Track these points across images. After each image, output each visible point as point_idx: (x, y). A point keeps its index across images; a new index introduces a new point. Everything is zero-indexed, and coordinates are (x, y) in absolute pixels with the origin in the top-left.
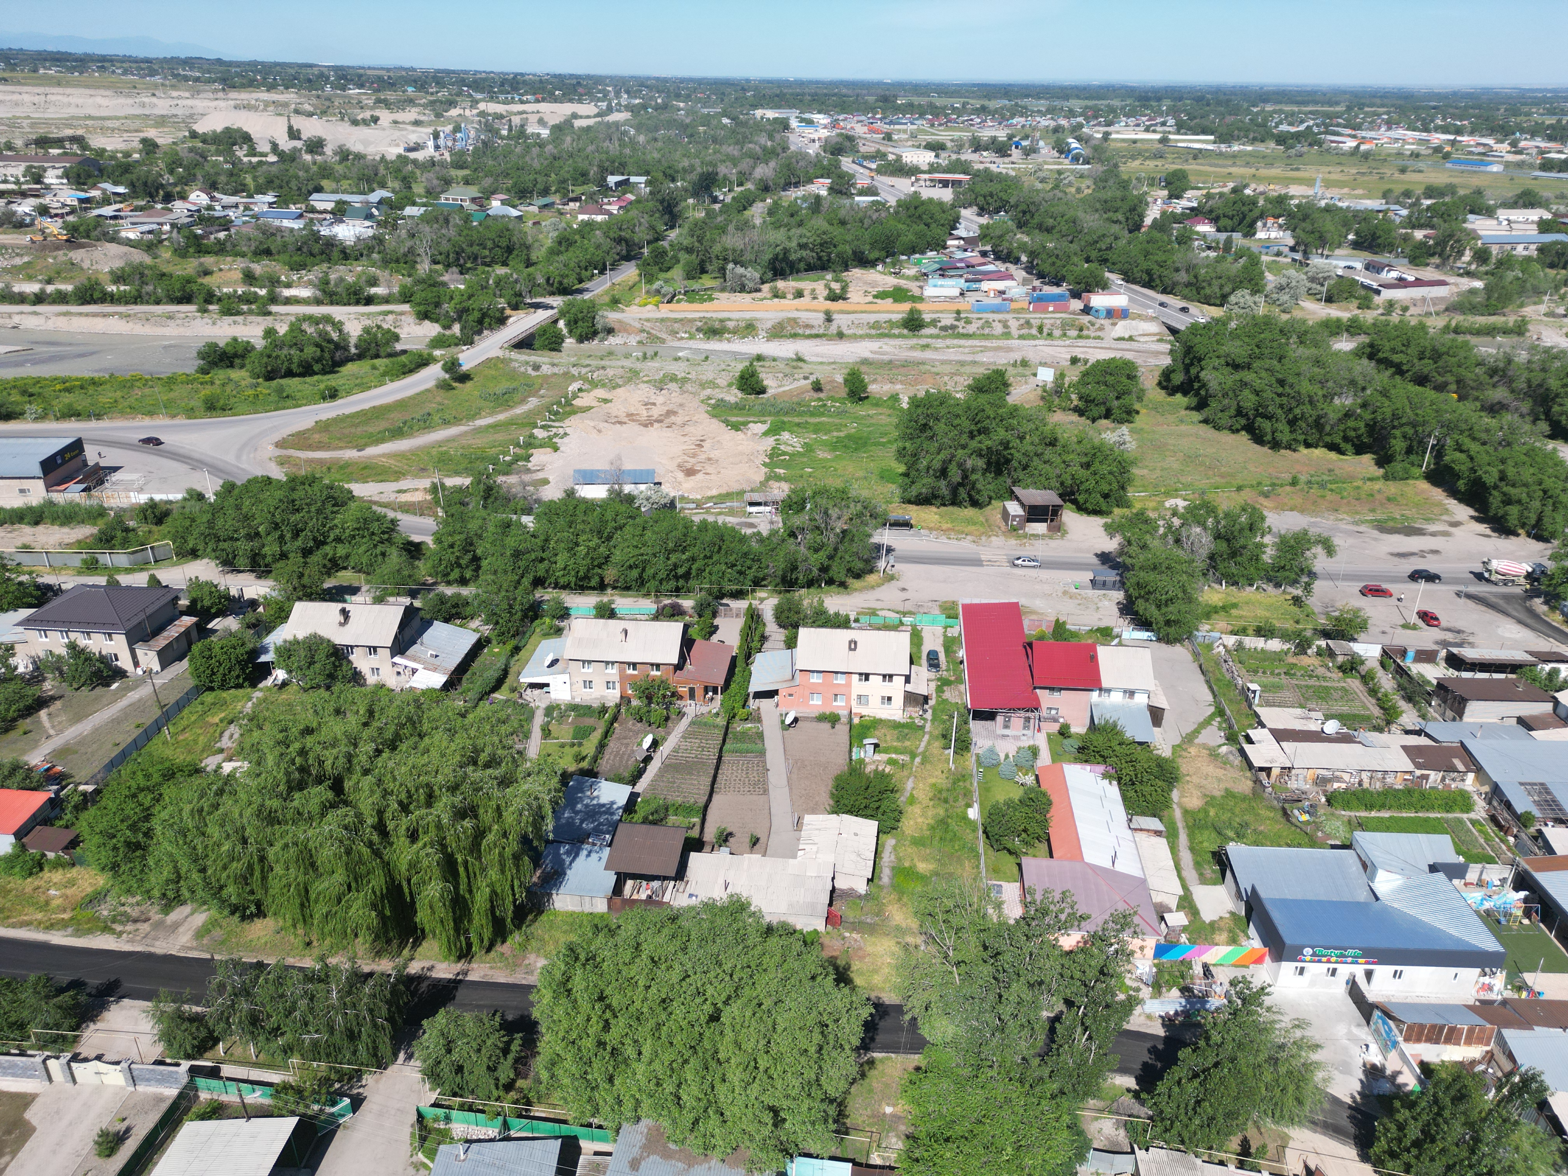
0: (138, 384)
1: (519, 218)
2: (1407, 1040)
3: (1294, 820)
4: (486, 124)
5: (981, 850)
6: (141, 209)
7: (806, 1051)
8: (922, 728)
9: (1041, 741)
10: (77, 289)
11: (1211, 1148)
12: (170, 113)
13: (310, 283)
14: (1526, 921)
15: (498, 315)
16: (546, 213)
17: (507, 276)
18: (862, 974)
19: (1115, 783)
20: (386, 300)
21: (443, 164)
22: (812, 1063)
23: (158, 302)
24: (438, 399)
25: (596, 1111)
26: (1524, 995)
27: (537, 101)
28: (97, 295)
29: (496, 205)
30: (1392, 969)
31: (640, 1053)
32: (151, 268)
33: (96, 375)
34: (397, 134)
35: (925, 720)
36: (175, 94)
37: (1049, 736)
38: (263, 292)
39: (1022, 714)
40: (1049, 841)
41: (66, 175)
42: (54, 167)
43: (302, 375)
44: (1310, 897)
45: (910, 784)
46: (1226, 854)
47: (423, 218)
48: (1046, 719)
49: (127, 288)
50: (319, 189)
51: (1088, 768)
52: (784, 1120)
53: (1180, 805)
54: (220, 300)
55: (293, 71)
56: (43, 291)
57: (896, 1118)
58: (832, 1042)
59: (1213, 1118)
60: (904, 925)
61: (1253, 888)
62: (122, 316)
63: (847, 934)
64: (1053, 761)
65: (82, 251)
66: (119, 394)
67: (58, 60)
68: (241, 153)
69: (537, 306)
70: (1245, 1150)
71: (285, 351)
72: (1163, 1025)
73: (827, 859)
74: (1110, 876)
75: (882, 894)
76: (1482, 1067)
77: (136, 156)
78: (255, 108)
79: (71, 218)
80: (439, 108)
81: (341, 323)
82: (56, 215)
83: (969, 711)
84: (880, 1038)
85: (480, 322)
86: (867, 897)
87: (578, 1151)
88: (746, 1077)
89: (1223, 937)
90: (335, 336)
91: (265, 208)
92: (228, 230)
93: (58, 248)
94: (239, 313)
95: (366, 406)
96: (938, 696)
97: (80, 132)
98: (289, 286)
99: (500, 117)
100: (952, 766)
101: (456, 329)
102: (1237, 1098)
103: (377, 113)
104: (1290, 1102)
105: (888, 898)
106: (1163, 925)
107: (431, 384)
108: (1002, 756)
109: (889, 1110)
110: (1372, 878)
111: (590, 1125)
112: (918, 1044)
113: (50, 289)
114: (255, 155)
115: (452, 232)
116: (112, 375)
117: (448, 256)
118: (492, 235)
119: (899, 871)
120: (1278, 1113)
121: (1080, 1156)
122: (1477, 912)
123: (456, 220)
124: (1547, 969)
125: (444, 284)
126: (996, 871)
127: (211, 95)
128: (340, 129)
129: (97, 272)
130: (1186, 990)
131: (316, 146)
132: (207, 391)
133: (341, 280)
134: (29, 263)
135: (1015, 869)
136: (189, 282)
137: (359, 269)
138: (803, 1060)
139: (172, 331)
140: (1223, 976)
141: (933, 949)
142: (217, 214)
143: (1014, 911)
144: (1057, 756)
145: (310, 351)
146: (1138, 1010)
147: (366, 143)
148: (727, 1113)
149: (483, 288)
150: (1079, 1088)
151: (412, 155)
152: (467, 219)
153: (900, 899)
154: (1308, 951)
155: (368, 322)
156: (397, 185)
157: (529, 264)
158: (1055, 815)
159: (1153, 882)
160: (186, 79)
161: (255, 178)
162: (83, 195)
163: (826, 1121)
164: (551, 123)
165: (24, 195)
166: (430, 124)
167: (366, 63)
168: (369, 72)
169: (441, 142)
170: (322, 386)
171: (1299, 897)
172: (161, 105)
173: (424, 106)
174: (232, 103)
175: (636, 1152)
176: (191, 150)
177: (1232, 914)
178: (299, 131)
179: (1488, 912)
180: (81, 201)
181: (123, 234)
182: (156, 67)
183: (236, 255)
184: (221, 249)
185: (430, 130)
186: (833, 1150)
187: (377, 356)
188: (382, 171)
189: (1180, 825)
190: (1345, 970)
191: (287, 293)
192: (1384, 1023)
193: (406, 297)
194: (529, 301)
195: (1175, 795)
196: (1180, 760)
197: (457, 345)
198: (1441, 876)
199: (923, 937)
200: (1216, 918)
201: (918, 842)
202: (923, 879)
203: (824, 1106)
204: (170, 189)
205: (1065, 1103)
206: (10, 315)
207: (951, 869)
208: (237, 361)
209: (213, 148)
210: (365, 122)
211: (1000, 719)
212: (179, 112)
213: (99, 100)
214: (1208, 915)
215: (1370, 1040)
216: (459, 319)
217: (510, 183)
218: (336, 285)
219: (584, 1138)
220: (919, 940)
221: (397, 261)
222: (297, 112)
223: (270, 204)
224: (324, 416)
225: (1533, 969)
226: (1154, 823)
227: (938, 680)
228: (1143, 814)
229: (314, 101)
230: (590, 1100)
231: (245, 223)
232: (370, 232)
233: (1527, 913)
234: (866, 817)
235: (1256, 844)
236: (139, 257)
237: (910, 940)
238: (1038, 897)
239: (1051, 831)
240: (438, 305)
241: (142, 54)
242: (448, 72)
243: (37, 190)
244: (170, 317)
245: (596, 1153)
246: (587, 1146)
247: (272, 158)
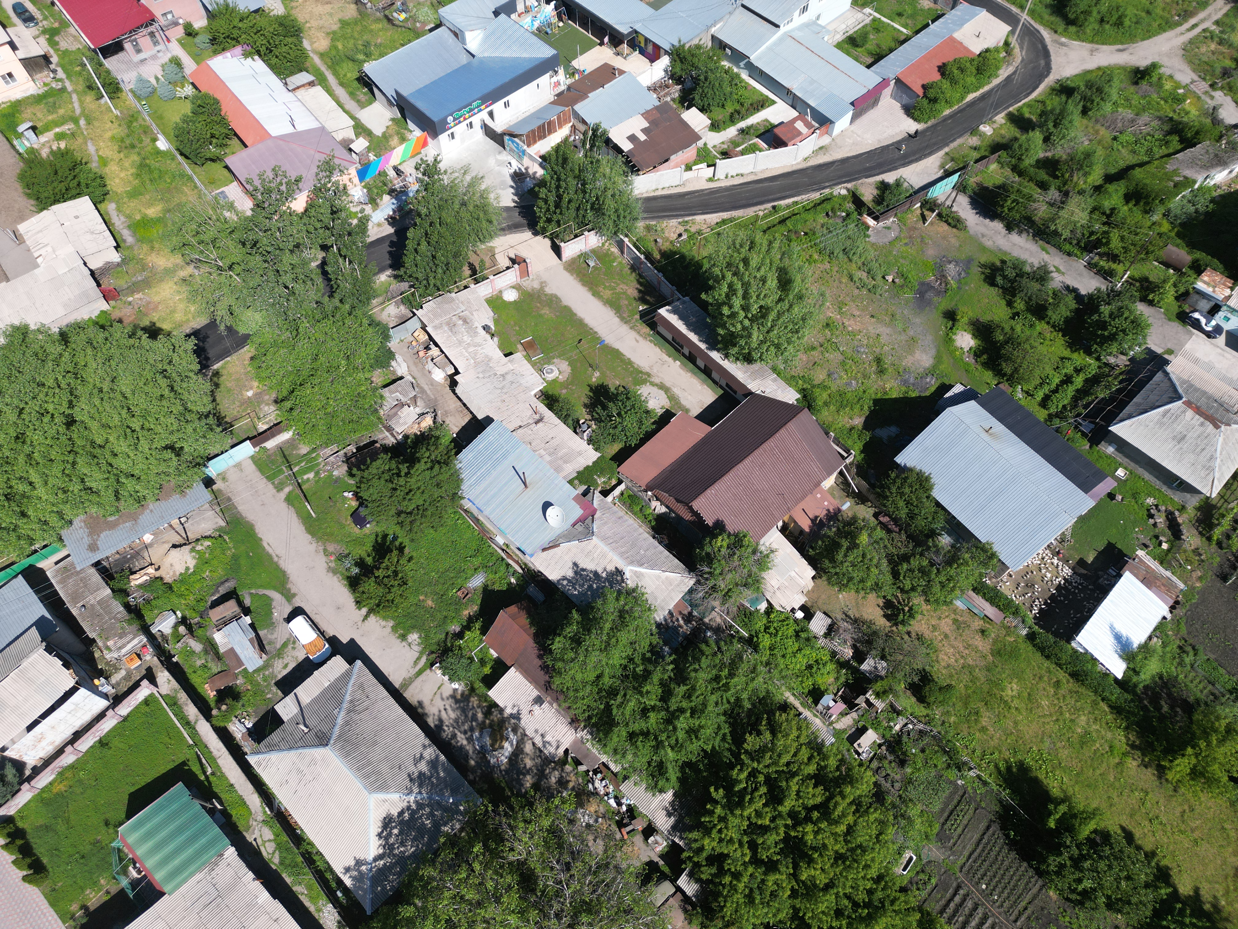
2: (529, 146)
3: (396, 22)
5: (190, 172)
7: (162, 396)
8: (63, 90)
9: (176, 50)
11: (456, 282)
14: (561, 24)
18: (164, 320)
19: (256, 57)
22: (173, 401)
25: (31, 540)
26: (577, 77)
30: (501, 103)
31: (31, 484)
35: (60, 80)
37: (179, 41)
39: (144, 31)
40: (236, 135)
44: (434, 78)
45: (91, 148)
46: (366, 75)
48: (168, 26)
51: (228, 54)
52: (182, 448)
53: (315, 52)
57: (258, 395)
58: (178, 379)
59: (448, 264)
60: (170, 265)
61: (396, 92)
63: (130, 299)
64: (197, 63)
70: (474, 272)
72: (389, 224)
73: (67, 251)
74: (297, 137)
75: (136, 252)
76: (572, 138)
83: (94, 51)
84: (211, 353)
86: (125, 261)
87: (42, 572)
88: (131, 441)
89: (395, 141)
96: (57, 50)
100: (116, 112)
102: (454, 242)
104: (484, 224)
105: (142, 252)
106: (353, 154)
108: (153, 81)
109: (250, 394)
110: (464, 42)
111: (36, 551)
112: (242, 341)
119: (136, 226)
120: (482, 237)
121: (387, 337)
122: (533, 33)
124: (583, 52)
126: (212, 182)
130: (392, 192)
135: (226, 172)
138: (164, 403)
140: (408, 169)
141: (205, 269)
143: (245, 205)
144: (197, 57)
146: (370, 225)
148: (136, 472)
150: (362, 298)
153: (152, 248)
154: (450, 119)
158: (226, 109)
159: (330, 126)
163: (212, 430)
171: (428, 82)
175: (87, 541)
177: (393, 120)
179: (538, 29)
186: (230, 442)
189: (323, 68)
190: (476, 120)
192: (513, 142)
195: (306, 44)
196: (293, 12)
198: (503, 16)
199: (192, 266)
200: (384, 129)
201: (134, 194)
202: (159, 220)
203: (204, 421)
205: (359, 313)
207: (176, 200)
211: (127, 46)
214: (378, 130)
215: (510, 158)
219: (38, 561)
220: (190, 269)
225: (575, 57)
226: (304, 77)
227: (44, 32)
228: (292, 73)
230: (19, 538)
233: (560, 19)
234: (74, 197)
235: (382, 55)
237: (183, 273)
238: (257, 183)
239: (233, 125)
245: (57, 563)
246: (47, 564)
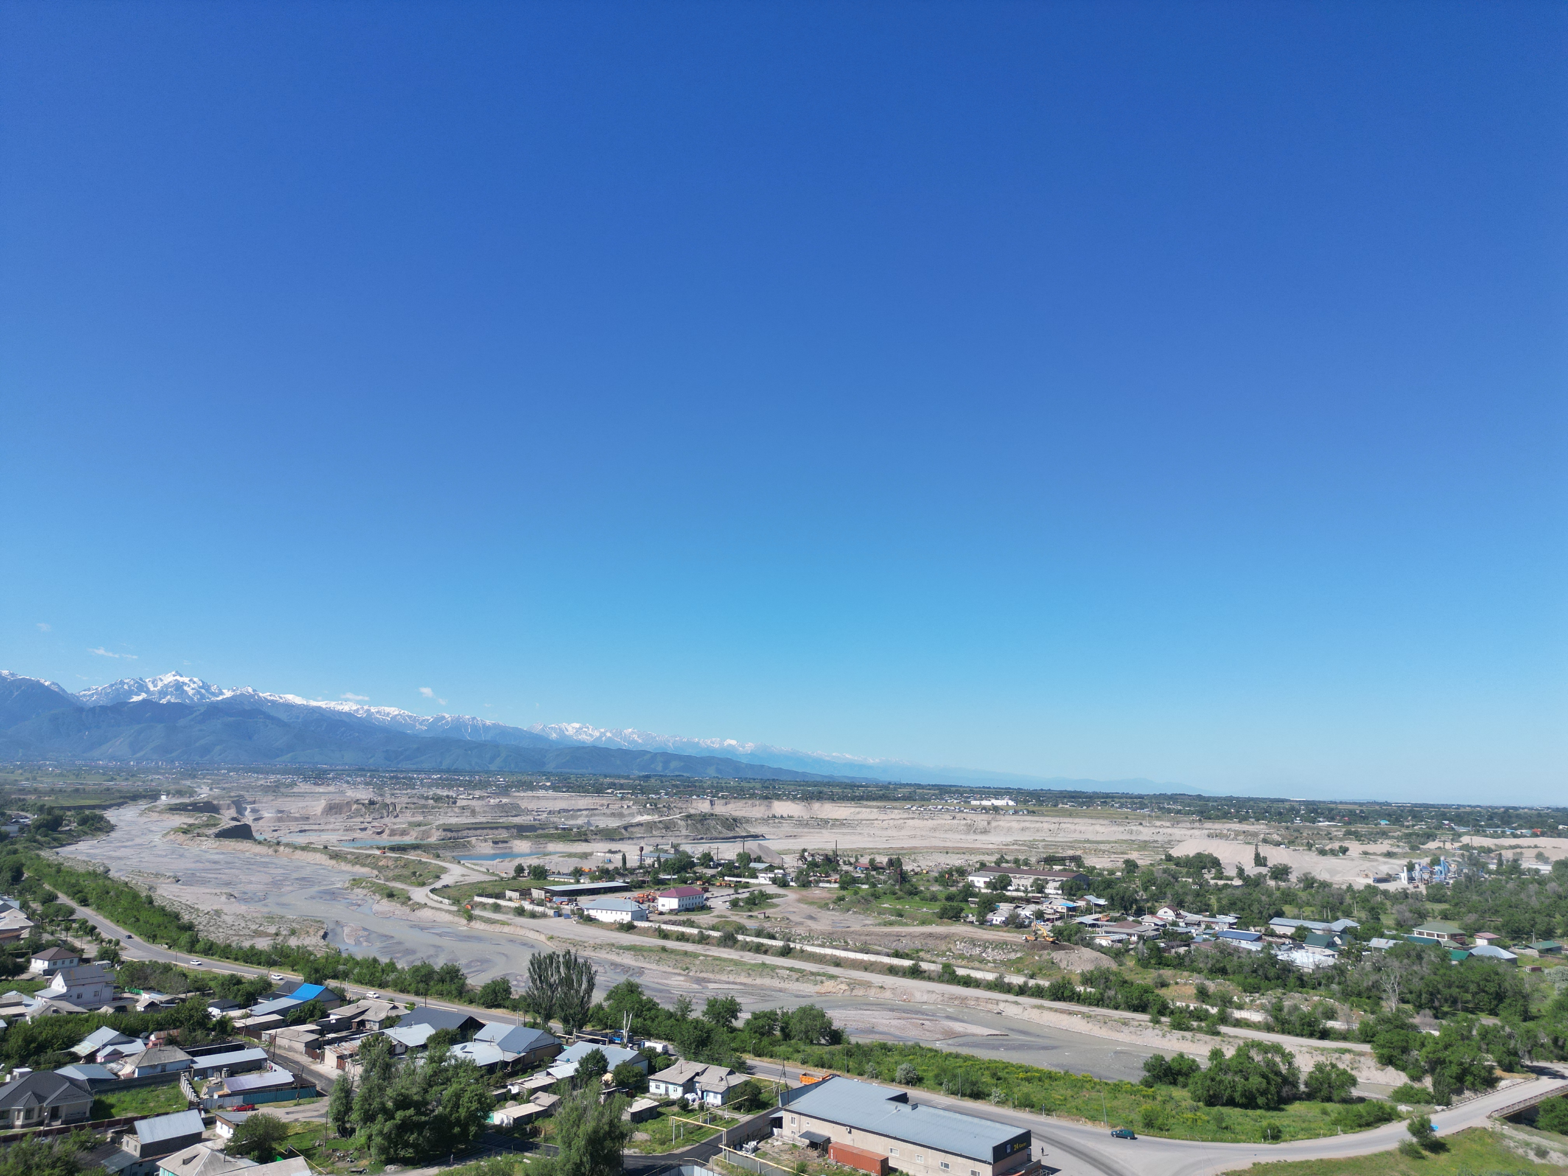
0: (1088, 1086)
1: (1513, 961)
4: (1470, 858)
6: (1115, 920)
10: (1052, 985)
12: (1152, 839)
13: (1262, 1007)
15: (1484, 1074)
16: (1549, 958)
17: (1496, 1029)
20: (1344, 1037)
21: (1417, 897)
23: (1116, 1008)
24: (1402, 1167)
27: (1535, 835)
28: (1067, 993)
29: (1481, 944)
32: (1115, 974)
33: (1053, 1069)
34: (1366, 865)
36: (1158, 823)
38: (1214, 1011)
41: (1062, 887)
42: (1054, 881)
43: (1245, 1106)
47: (1391, 952)
49: (1093, 990)
50: (1280, 914)
54: (1172, 1013)
55: (1265, 806)
56: (1026, 984)
62: (1085, 1016)
65: (1062, 953)
66: (1070, 1093)
67: (1073, 797)
68: (1208, 876)
69: (1541, 1072)
71: (1229, 1077)
77: (1119, 874)
78: (1226, 837)
79: (1058, 923)
80: (1415, 842)
81: (1291, 1055)
82: (1048, 920)
85: (1460, 1079)
90: (1284, 1069)
91: (1226, 928)
92: (1188, 945)
93: (1044, 948)
94: (1188, 1029)
95: (1313, 1157)
97: (1078, 853)
98: (1240, 1007)
99: (1489, 851)
101: (1428, 1082)
103: (1346, 844)
107: (1393, 1146)
113: (1032, 983)
114: (1221, 879)
115: (1425, 969)
116: (1066, 1072)
117: (1420, 996)
118: (1476, 977)
123: (1432, 956)
125: (1414, 1027)
127: (1188, 825)
128: (1307, 858)
129: (1070, 972)
131: (1281, 873)
132: (1147, 1106)
133: (1296, 1008)
134: (1020, 958)
136: (1146, 991)
137: (1316, 998)
139: (1123, 1037)
142: (1180, 930)
145: (1256, 1081)
147: (1333, 872)
149: (1463, 1038)
151: (1382, 886)
152: (1445, 956)
155: (1322, 1059)
156: (1363, 915)
157: (1527, 1017)
160: (1169, 811)
161: (1219, 900)
162: (1071, 904)
164: (1554, 858)
165: (1028, 901)
166: (1404, 856)
167: (1338, 798)
168: (1340, 807)
169: (1416, 874)
170: (1264, 1123)
172: (1146, 833)
173: (1399, 839)
174: (1206, 832)
176: (1165, 871)
178: (1265, 859)
180: (1070, 909)
181: (1097, 941)
182: (1146, 802)
183: (1193, 971)
184: (1180, 963)
185: (1405, 862)
187: (1329, 1099)
188: (1348, 899)
191: (1238, 1014)
193: (1367, 1036)
194: (1528, 1063)
197: (1428, 1102)
204: (1142, 904)
206: (997, 1002)
208: (1181, 1079)
209: (1184, 870)
210: (1333, 852)
212: (1159, 838)
213: (1098, 828)
216: (1432, 1071)
217: (1499, 921)
218: (1290, 1013)
221: (1359, 995)
222: (1265, 841)
223: (1231, 925)
224: (1264, 1159)
229: (1283, 832)
231: (1205, 940)
232: (1331, 961)
236: (1108, 963)
240: (1405, 1050)
241: (1136, 792)
242: (1427, 807)
243: (1039, 898)
244: (1125, 1023)
247: (1237, 882)
